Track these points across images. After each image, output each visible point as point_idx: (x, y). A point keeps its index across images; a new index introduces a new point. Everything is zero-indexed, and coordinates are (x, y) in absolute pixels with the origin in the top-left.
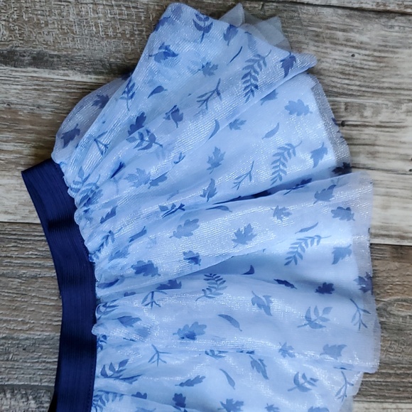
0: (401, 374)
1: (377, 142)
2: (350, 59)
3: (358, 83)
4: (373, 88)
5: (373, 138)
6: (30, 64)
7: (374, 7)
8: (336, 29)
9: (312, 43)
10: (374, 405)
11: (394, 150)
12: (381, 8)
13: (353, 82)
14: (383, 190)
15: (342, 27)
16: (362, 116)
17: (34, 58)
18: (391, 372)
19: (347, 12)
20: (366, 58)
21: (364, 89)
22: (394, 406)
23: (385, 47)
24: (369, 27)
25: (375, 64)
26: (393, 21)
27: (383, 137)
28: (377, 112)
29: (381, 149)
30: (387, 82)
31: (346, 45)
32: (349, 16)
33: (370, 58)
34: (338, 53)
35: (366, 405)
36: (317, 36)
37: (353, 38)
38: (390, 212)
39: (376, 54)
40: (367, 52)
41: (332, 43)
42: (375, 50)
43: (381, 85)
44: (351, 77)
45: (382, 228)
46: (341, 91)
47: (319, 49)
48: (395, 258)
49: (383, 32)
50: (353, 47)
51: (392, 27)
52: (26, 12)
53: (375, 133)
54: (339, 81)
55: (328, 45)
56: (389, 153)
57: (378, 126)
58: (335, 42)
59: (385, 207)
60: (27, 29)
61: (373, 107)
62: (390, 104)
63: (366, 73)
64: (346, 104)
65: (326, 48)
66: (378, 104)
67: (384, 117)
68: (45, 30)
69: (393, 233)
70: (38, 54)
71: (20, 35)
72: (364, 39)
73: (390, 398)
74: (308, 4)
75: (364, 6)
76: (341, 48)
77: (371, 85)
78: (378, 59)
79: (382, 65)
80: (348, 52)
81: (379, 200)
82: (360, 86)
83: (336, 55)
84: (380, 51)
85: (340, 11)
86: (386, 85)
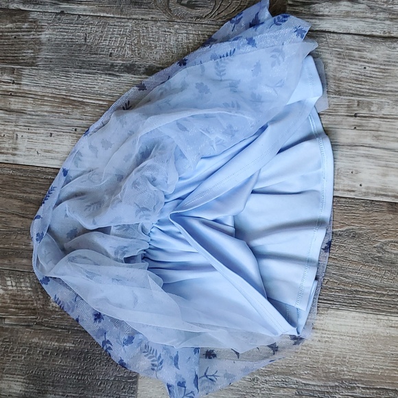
0: (392, 295)
1: (380, 129)
2: (362, 71)
3: (368, 87)
4: (379, 90)
5: (377, 126)
6: (144, 73)
7: (382, 34)
8: (353, 50)
9: (336, 59)
10: (371, 316)
11: (393, 135)
12: (387, 35)
13: (364, 87)
14: (384, 163)
15: (357, 48)
16: (370, 110)
17: (146, 69)
18: (384, 293)
19: (362, 38)
20: (374, 69)
21: (372, 91)
22: (386, 318)
23: (389, 62)
24: (378, 48)
25: (381, 74)
26: (395, 44)
27: (384, 125)
28: (381, 107)
29: (383, 134)
30: (389, 87)
31: (360, 61)
32: (362, 41)
33: (377, 70)
34: (354, 66)
35: (365, 315)
36: (340, 54)
37: (365, 56)
38: (387, 179)
39: (382, 67)
40: (375, 66)
41: (349, 59)
42: (381, 64)
43: (385, 89)
44: (363, 83)
45: (381, 190)
46: (355, 92)
47: (340, 63)
48: (390, 212)
49: (388, 52)
50: (365, 62)
51: (394, 48)
52: (143, 39)
53: (379, 122)
54: (354, 85)
55: (347, 61)
56: (389, 137)
57: (381, 118)
58: (351, 58)
59: (384, 175)
60: (143, 50)
61: (377, 104)
62: (391, 102)
63: (374, 81)
64: (358, 102)
65: (345, 62)
66: (382, 102)
67: (386, 111)
68: (155, 51)
69: (390, 194)
70: (149, 66)
71: (139, 54)
72: (373, 56)
73: (383, 312)
74: (334, 33)
75: (374, 33)
76: (356, 62)
77: (377, 88)
78: (383, 71)
79: (385, 74)
80: (361, 65)
81: (380, 170)
82: (369, 89)
83: (353, 67)
84: (384, 65)
85: (357, 37)
86: (388, 89)
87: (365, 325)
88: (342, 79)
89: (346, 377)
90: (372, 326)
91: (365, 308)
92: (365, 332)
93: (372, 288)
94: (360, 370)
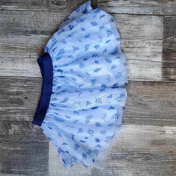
0: (146, 117)
1: (138, 52)
2: (130, 29)
3: (132, 35)
4: (136, 37)
5: (137, 51)
6: (40, 34)
7: (137, 13)
8: (125, 20)
9: (119, 24)
10: (138, 126)
11: (143, 54)
12: (139, 13)
13: (131, 35)
14: (140, 66)
15: (127, 20)
16: (133, 45)
17: (41, 32)
18: (143, 117)
19: (129, 15)
20: (134, 28)
21: (134, 37)
22: (144, 126)
23: (140, 25)
24: (135, 19)
25: (137, 30)
26: (142, 17)
27: (140, 50)
28: (138, 44)
29: (139, 54)
30: (141, 35)
31: (128, 25)
32: (129, 16)
33: (135, 28)
34: (126, 27)
35: (136, 126)
36: (120, 22)
37: (130, 23)
38: (142, 72)
39: (137, 27)
40: (135, 27)
41: (124, 24)
42: (137, 26)
43: (139, 36)
44: (130, 34)
45: (139, 76)
46: (127, 38)
47: (121, 26)
48: (143, 85)
49: (139, 20)
50: (130, 25)
51: (142, 19)
52: (39, 19)
53: (137, 49)
54: (127, 35)
55: (123, 25)
56: (141, 55)
57: (138, 48)
58: (125, 24)
59: (140, 71)
60: (39, 24)
61: (136, 42)
62: (141, 41)
63: (134, 33)
64: (129, 42)
65: (123, 26)
66: (138, 41)
67: (140, 45)
68: (44, 24)
69: (143, 78)
70: (42, 31)
71: (37, 26)
72: (134, 23)
73: (143, 124)
74: (117, 13)
75: (134, 13)
76: (127, 26)
77: (136, 36)
78: (138, 28)
79: (139, 30)
80: (129, 27)
81: (139, 69)
82: (133, 36)
83: (126, 28)
84: (138, 26)
85: (127, 15)
86: (140, 36)
87: (136, 130)
88: (122, 33)
89: (130, 150)
90: (139, 130)
91: (136, 123)
92: (136, 133)
93: (138, 115)
94: (135, 147)
